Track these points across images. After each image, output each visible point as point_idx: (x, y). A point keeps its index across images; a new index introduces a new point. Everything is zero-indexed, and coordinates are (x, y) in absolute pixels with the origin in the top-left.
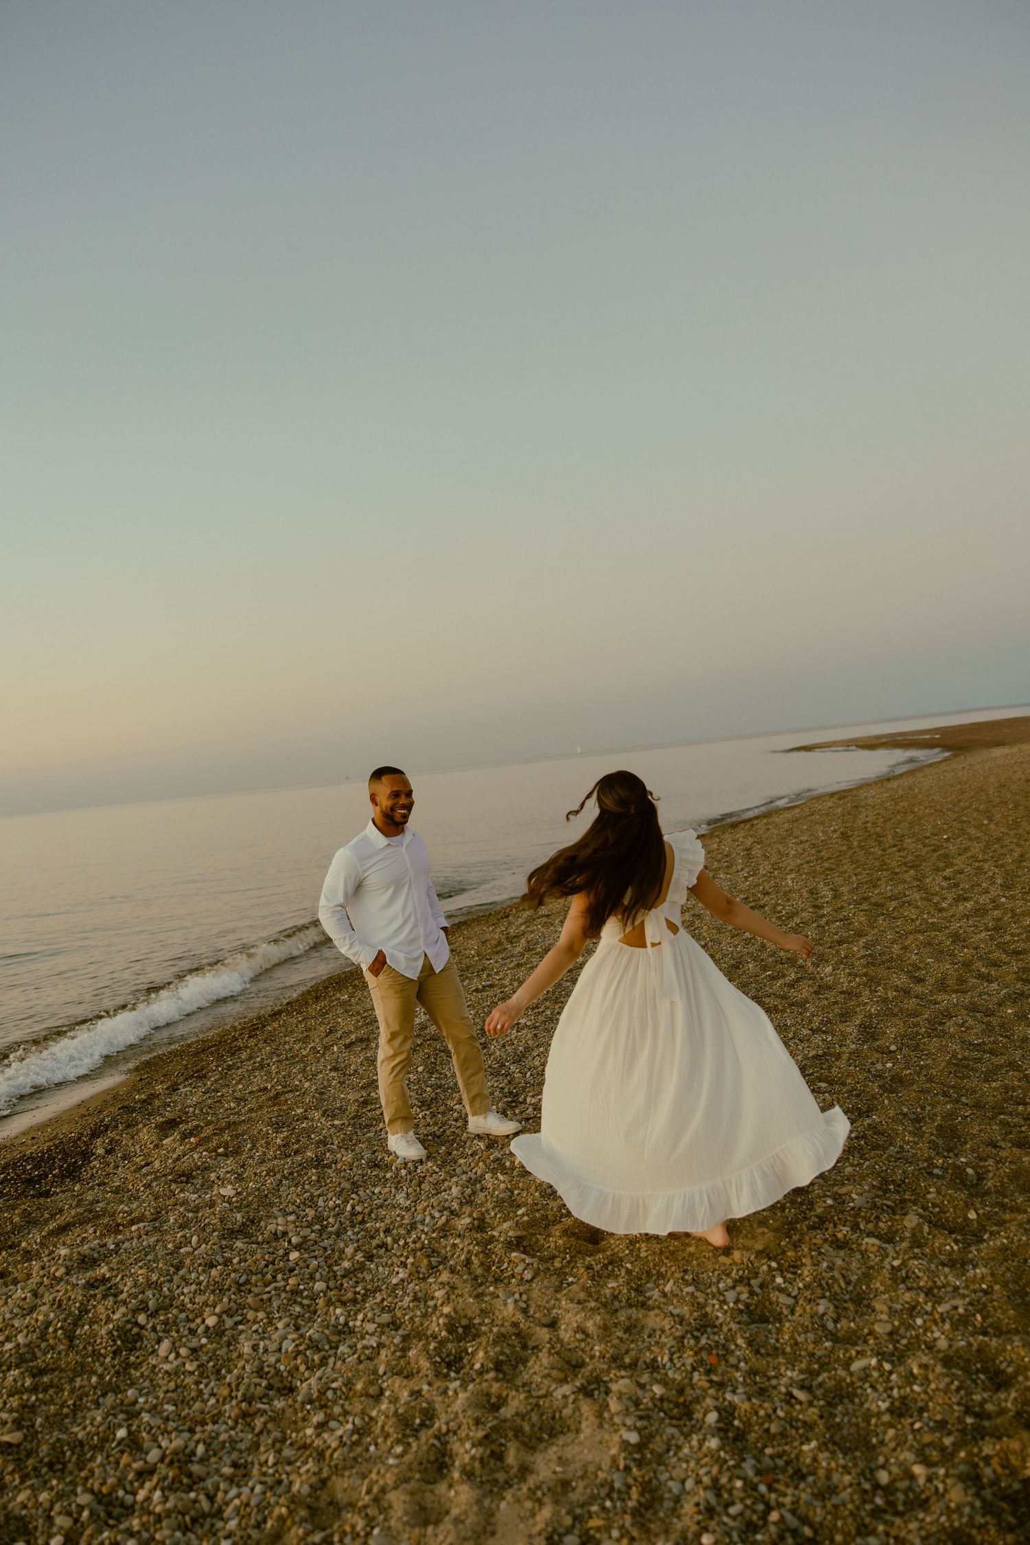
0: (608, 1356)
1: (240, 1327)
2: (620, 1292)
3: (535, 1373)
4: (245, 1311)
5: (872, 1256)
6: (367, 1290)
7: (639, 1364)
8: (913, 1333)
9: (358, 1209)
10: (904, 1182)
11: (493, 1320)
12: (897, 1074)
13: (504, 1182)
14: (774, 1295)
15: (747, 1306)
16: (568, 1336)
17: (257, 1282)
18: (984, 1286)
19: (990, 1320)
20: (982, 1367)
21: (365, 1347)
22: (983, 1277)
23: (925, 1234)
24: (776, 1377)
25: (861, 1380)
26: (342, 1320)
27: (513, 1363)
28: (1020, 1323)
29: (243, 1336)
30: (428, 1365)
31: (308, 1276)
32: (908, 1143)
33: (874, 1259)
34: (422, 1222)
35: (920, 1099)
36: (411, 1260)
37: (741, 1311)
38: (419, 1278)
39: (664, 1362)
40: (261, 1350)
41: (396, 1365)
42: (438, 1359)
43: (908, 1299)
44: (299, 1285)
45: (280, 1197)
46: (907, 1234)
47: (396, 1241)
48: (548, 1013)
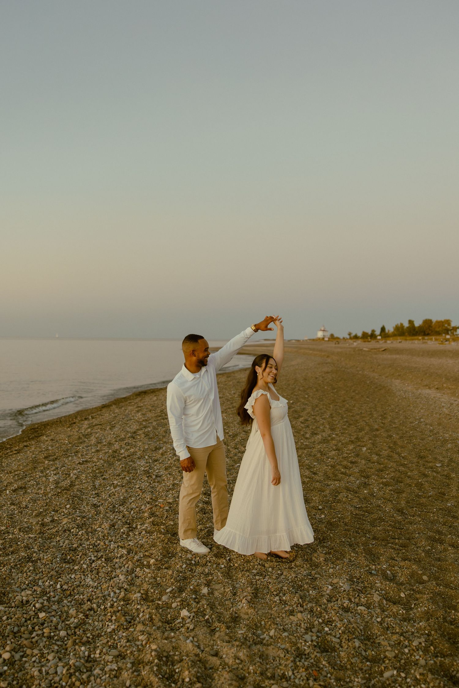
0: (258, 672)
1: (24, 659)
2: (247, 636)
3: (223, 683)
4: (25, 649)
5: (366, 616)
6: (93, 636)
7: (276, 676)
8: (405, 657)
9: (65, 587)
10: (361, 577)
11: (181, 653)
12: (329, 521)
13: (150, 573)
14: (329, 638)
15: (318, 643)
16: (231, 661)
17: (24, 631)
18: (427, 632)
19: (437, 649)
20: (444, 674)
21: (111, 670)
22: (425, 627)
23: (385, 605)
24: (350, 682)
25: (393, 682)
26: (87, 653)
27: (204, 677)
28: (452, 651)
29: (27, 665)
30: (157, 680)
31: (54, 628)
32: (353, 557)
33: (367, 618)
34: (109, 595)
35: (347, 534)
36: (114, 618)
37: (315, 646)
38: (124, 629)
39: (290, 675)
40: (44, 673)
41: (136, 680)
42: (160, 676)
43: (396, 639)
44: (50, 633)
45: (13, 579)
46: (377, 605)
47: (99, 607)
48: (128, 478)
